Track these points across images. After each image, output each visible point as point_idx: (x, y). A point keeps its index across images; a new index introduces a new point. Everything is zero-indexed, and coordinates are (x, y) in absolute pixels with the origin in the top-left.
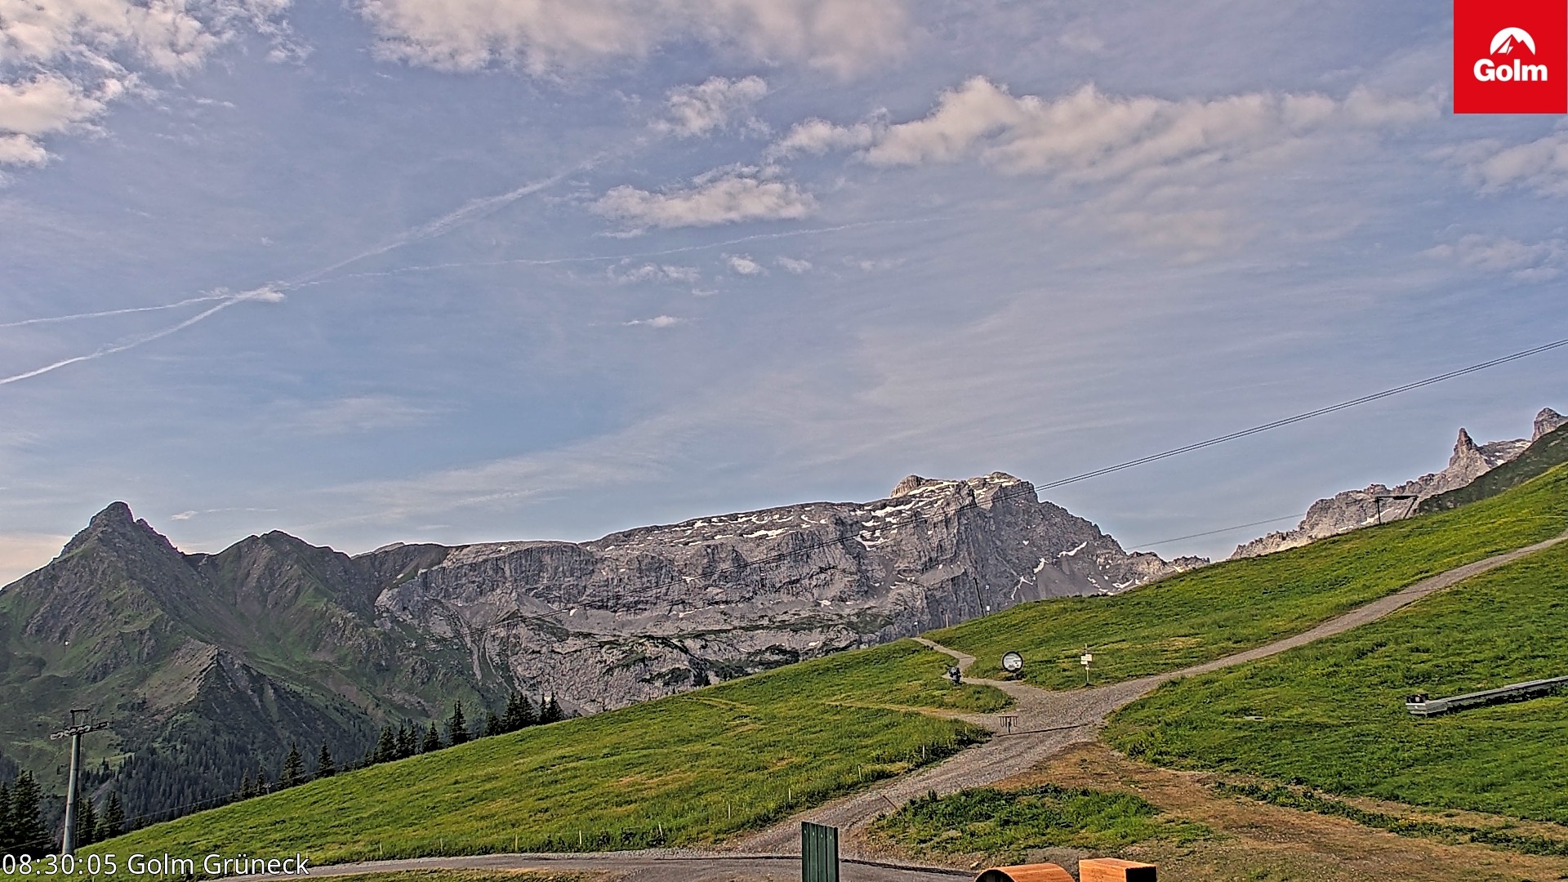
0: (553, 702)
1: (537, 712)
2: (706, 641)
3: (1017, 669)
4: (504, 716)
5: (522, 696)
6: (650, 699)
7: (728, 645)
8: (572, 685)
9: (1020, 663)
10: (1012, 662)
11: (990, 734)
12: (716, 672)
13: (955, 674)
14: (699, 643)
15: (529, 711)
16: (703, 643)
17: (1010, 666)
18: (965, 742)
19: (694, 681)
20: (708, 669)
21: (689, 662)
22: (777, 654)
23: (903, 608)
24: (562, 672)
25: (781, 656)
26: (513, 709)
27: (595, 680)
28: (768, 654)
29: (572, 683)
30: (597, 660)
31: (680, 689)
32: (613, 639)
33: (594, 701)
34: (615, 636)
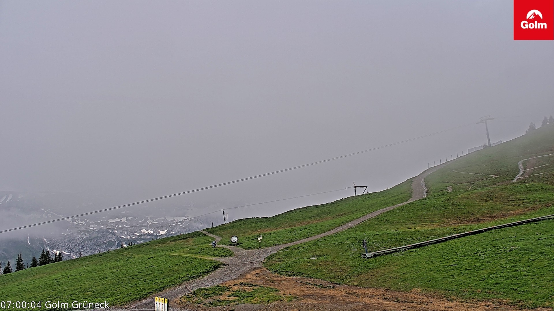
0: (60, 253)
1: (53, 257)
2: (122, 230)
3: (236, 242)
4: (39, 259)
5: (47, 251)
6: (99, 253)
7: (131, 232)
8: (68, 247)
9: (237, 240)
10: (234, 239)
11: (225, 265)
12: (126, 242)
13: (214, 243)
14: (120, 231)
15: (49, 257)
16: (122, 231)
17: (234, 241)
18: (216, 268)
19: (117, 245)
20: (123, 241)
21: (116, 238)
22: (149, 236)
23: (197, 220)
24: (65, 242)
25: (151, 237)
26: (43, 256)
27: (78, 245)
28: (146, 236)
29: (68, 246)
30: (79, 237)
31: (111, 248)
32: (86, 229)
33: (77, 253)
34: (87, 228)
